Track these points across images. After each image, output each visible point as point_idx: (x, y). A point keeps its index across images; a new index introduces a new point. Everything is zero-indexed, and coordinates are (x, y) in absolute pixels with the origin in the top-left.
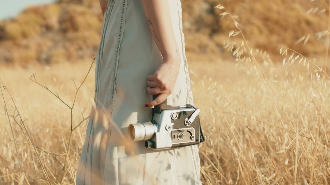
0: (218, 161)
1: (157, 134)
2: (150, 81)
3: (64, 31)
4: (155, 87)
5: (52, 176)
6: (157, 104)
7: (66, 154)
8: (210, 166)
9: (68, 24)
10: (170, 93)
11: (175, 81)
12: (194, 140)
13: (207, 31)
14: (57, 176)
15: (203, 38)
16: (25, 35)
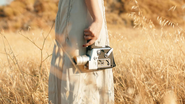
0: (124, 81)
1: (89, 62)
2: (86, 32)
3: (37, 12)
4: (88, 36)
5: (31, 89)
6: (89, 45)
7: (39, 76)
8: (119, 83)
9: (39, 8)
10: (97, 39)
11: (99, 32)
12: (110, 66)
13: (117, 12)
14: (33, 89)
15: (115, 15)
16: (15, 14)
